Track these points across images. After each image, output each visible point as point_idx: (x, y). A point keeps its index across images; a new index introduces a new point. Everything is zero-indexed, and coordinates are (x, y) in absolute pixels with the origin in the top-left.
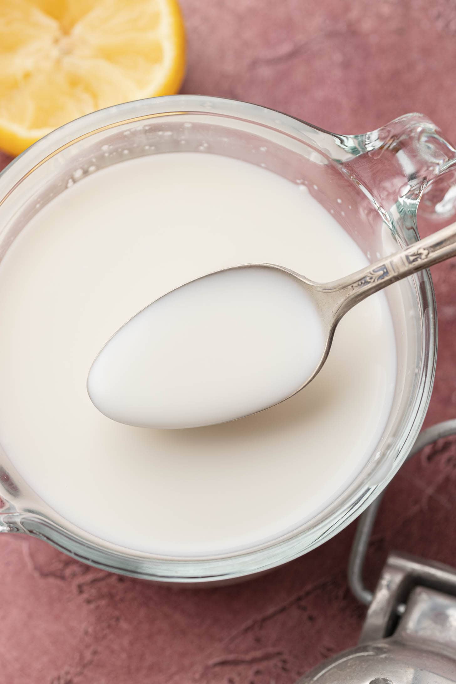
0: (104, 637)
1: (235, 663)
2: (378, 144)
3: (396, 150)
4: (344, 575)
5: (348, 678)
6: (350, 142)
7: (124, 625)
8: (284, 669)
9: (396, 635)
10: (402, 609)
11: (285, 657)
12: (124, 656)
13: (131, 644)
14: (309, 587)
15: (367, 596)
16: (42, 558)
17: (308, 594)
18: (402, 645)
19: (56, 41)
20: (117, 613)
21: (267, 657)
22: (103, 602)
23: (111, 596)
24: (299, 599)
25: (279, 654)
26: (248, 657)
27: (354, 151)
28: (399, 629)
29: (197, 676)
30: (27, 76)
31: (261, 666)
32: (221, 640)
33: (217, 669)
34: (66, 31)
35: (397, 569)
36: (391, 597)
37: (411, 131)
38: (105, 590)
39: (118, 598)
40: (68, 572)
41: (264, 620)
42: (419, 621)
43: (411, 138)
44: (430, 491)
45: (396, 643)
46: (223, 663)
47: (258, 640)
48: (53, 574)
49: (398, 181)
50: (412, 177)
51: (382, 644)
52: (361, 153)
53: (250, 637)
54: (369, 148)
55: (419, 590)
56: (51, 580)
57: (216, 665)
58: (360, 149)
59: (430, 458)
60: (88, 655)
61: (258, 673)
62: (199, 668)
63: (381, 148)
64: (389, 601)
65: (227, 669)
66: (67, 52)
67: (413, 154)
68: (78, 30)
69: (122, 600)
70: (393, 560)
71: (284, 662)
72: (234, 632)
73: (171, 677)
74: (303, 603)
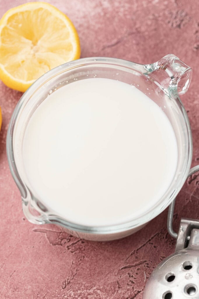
0: (79, 264)
1: (130, 267)
2: (158, 67)
3: (165, 69)
4: (166, 229)
5: (175, 263)
6: (149, 67)
7: (86, 259)
8: (148, 267)
9: (189, 247)
10: (189, 238)
11: (148, 262)
12: (88, 270)
13: (90, 265)
14: (152, 236)
15: (175, 235)
16: (52, 239)
17: (152, 238)
18: (191, 249)
19: (32, 48)
20: (83, 255)
21: (141, 263)
22: (78, 251)
23: (80, 249)
24: (150, 240)
25: (145, 261)
26: (134, 264)
27: (150, 70)
28: (189, 244)
29: (116, 274)
30: (23, 62)
31: (139, 267)
32: (123, 259)
33: (123, 270)
34: (34, 44)
35: (185, 223)
36: (184, 233)
37: (169, 61)
38: (78, 247)
39: (82, 249)
40: (63, 242)
41: (138, 250)
42: (196, 240)
43: (169, 63)
44: (192, 195)
45: (189, 249)
46: (125, 268)
47: (137, 258)
48: (58, 244)
49: (168, 80)
50: (172, 78)
51: (184, 250)
52: (153, 71)
53: (134, 256)
54: (156, 68)
55: (194, 230)
56: (57, 246)
58: (152, 69)
59: (190, 183)
60: (75, 272)
61: (138, 269)
62: (117, 271)
63: (160, 68)
64: (184, 235)
65: (127, 269)
66: (37, 51)
67: (171, 70)
68: (39, 42)
69: (84, 250)
70: (182, 221)
71: (148, 264)
72: (127, 256)
73: (107, 275)
74: (151, 242)
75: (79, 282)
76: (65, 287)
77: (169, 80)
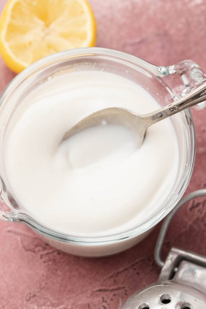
0: (51, 277)
1: (105, 290)
2: (174, 71)
3: (181, 74)
4: (153, 256)
5: (152, 294)
6: (164, 69)
7: (59, 272)
8: (126, 294)
9: (173, 280)
10: (176, 269)
11: (127, 289)
12: (58, 285)
13: (62, 280)
14: (137, 260)
15: (161, 264)
16: (26, 243)
17: (137, 263)
18: (176, 283)
19: (43, 30)
20: (56, 267)
21: (118, 289)
22: (51, 263)
23: (54, 260)
24: (133, 265)
25: (124, 288)
26: (111, 288)
27: (164, 73)
28: (175, 277)
29: (89, 295)
30: (30, 43)
31: (116, 292)
32: (99, 281)
33: (97, 293)
34: (47, 26)
35: (175, 253)
36: (172, 263)
37: (189, 67)
38: (52, 258)
39: (57, 261)
40: (37, 249)
41: (118, 273)
42: (183, 274)
43: (188, 70)
44: (190, 223)
45: (173, 282)
46: (100, 290)
47: (115, 282)
48: (30, 250)
49: (181, 87)
50: (187, 86)
51: (168, 282)
52: (167, 74)
53: (112, 280)
54: (171, 72)
55: (184, 262)
56: (29, 253)
57: (97, 291)
59: (191, 209)
60: (43, 284)
61: (114, 295)
62: (90, 292)
63: (176, 73)
64: (171, 265)
65: (101, 293)
66: (48, 34)
67: (188, 77)
68: (53, 26)
69: (59, 262)
70: (173, 249)
71: (126, 291)
72: (105, 278)
73: (78, 295)
74: (135, 267)
75: (46, 296)
76: (29, 300)
77: (183, 88)
